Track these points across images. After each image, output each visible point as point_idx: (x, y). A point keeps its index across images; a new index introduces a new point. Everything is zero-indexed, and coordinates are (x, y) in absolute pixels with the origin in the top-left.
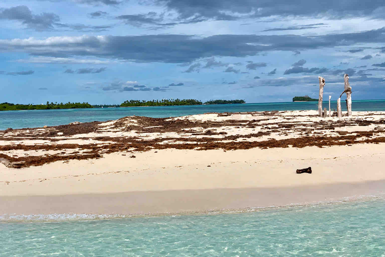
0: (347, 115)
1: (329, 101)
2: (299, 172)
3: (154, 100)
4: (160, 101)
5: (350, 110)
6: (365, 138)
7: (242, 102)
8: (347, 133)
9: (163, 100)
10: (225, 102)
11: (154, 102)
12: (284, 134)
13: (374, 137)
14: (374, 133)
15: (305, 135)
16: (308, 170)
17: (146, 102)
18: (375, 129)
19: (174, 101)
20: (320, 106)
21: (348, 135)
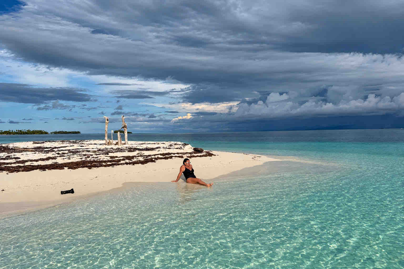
0: (125, 144)
1: (111, 134)
2: (62, 193)
3: (9, 130)
4: (14, 131)
5: (126, 140)
6: (127, 161)
7: (79, 132)
8: (117, 157)
9: (17, 130)
10: (66, 133)
11: (10, 131)
12: (68, 158)
13: (135, 160)
14: (134, 157)
15: (83, 159)
16: (72, 191)
17: (3, 131)
18: (138, 154)
19: (26, 131)
20: (106, 138)
21: (116, 159)
